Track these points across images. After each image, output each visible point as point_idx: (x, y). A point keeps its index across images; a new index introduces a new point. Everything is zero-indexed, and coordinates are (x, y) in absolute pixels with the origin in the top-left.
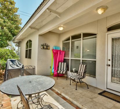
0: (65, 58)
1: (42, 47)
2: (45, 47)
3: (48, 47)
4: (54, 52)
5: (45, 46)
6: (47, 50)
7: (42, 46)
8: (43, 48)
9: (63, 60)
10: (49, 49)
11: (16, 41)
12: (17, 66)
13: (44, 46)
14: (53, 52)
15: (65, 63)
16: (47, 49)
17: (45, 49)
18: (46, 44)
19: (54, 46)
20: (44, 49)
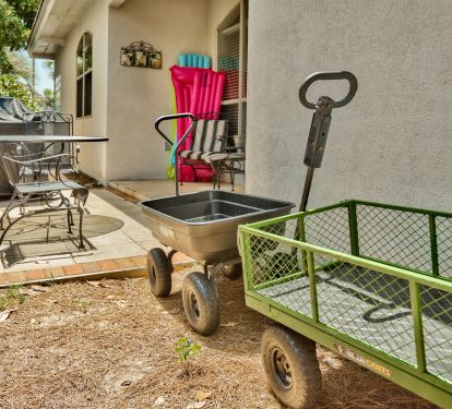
0: (226, 103)
1: (125, 58)
2: (140, 57)
3: (154, 56)
4: (180, 78)
5: (139, 55)
6: (149, 71)
7: (127, 51)
8: (129, 63)
9: (216, 110)
10: (160, 67)
11: (40, 45)
12: (17, 116)
13: (134, 51)
14: (174, 77)
15: (222, 124)
16: (149, 65)
17: (141, 65)
18: (142, 44)
19: (181, 54)
20: (133, 64)
